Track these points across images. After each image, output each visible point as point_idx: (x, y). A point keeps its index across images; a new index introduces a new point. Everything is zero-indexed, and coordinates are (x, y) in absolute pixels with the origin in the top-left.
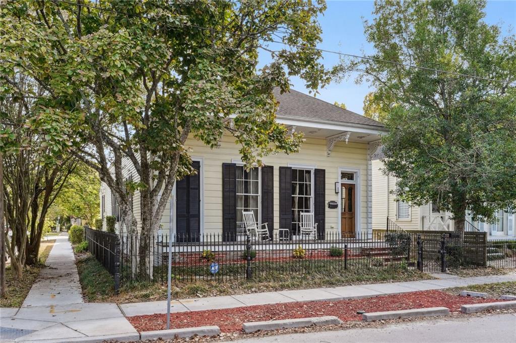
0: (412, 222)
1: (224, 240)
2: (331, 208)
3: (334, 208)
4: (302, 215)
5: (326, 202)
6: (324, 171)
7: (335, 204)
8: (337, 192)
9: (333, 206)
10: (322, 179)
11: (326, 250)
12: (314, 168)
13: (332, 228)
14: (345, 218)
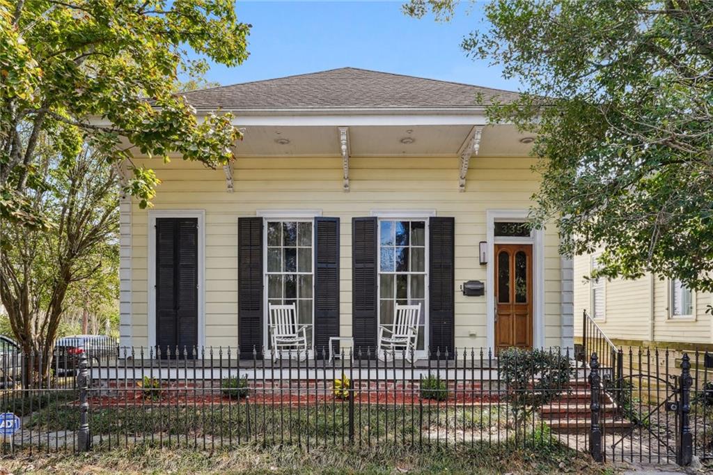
0: (699, 323)
1: (242, 357)
2: (469, 295)
3: (478, 295)
4: (398, 311)
5: (458, 285)
6: (451, 221)
7: (480, 286)
8: (482, 261)
9: (475, 290)
10: (449, 237)
11: (418, 384)
12: (428, 216)
13: (472, 336)
14: (509, 315)
